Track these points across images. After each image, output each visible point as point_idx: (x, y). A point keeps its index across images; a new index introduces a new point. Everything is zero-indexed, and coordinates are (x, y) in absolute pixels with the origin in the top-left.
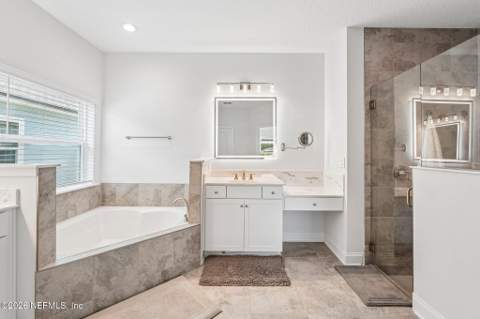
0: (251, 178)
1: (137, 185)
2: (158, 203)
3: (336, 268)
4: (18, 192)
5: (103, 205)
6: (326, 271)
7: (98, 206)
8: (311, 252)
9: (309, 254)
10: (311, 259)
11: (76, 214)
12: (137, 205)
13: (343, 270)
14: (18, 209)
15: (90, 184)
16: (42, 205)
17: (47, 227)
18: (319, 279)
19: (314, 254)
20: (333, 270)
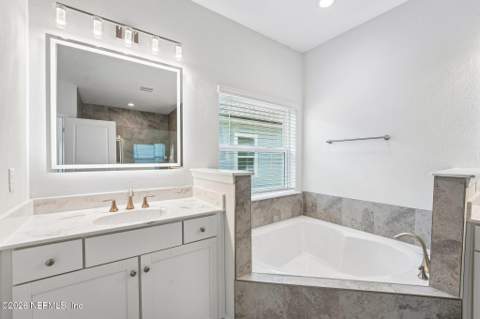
1: (340, 199)
2: (369, 228)
4: (224, 197)
5: (304, 214)
7: (300, 214)
11: (280, 220)
12: (341, 224)
14: (224, 213)
15: (293, 192)
16: (239, 213)
17: (244, 237)
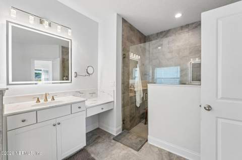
0: (53, 99)
3: (114, 139)
6: (112, 144)
8: (96, 136)
9: (97, 138)
10: (100, 140)
13: (117, 139)
18: (112, 150)
19: (99, 137)
20: (113, 141)
